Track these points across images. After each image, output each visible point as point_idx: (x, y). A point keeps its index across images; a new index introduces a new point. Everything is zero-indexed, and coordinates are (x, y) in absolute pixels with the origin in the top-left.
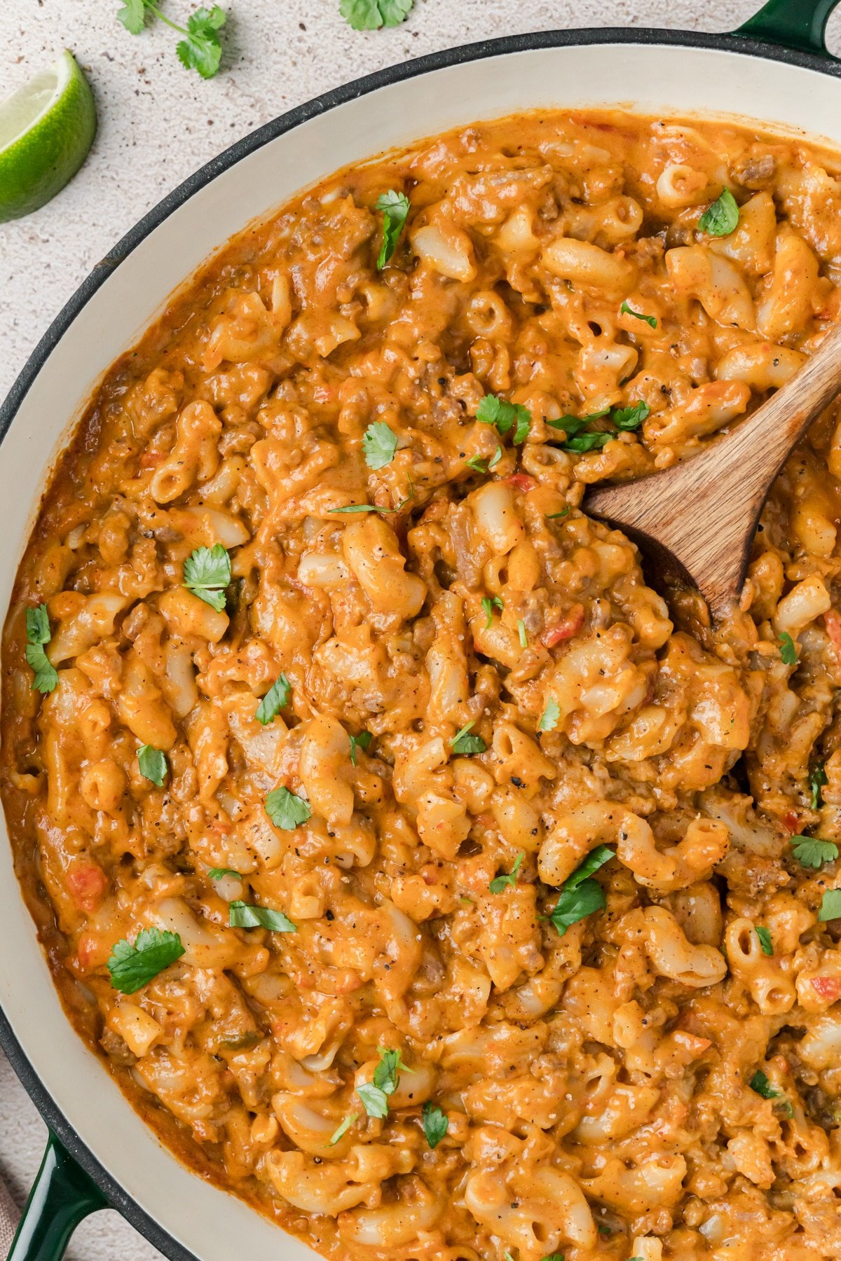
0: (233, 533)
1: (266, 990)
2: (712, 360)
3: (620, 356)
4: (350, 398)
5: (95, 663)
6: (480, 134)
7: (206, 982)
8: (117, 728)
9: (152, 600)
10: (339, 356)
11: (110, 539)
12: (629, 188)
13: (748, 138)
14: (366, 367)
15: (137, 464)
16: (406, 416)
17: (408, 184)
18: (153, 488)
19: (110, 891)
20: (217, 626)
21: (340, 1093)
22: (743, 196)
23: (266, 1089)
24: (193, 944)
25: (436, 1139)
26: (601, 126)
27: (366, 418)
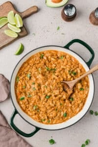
0: (30, 73)
1: (30, 101)
2: (60, 66)
3: (55, 65)
4: (38, 66)
5: (21, 80)
6: (48, 51)
7: (26, 100)
8: (22, 84)
9: (25, 77)
10: (38, 63)
11: (23, 73)
12: (57, 55)
13: (64, 53)
14: (39, 64)
15: (25, 68)
16: (42, 68)
17: (43, 53)
18: (26, 70)
19: (20, 94)
20: (29, 79)
21: (33, 108)
22: (64, 56)
23: (28, 107)
24: (25, 98)
25: (38, 111)
26: (56, 51)
27: (39, 67)
